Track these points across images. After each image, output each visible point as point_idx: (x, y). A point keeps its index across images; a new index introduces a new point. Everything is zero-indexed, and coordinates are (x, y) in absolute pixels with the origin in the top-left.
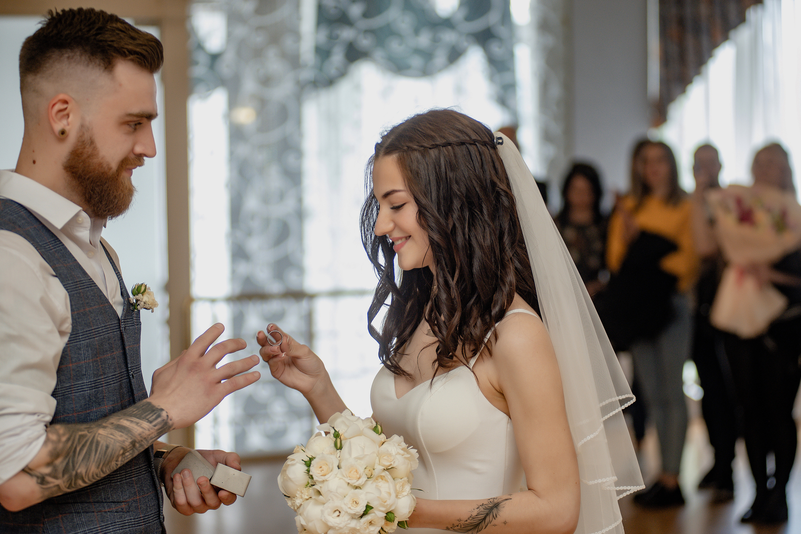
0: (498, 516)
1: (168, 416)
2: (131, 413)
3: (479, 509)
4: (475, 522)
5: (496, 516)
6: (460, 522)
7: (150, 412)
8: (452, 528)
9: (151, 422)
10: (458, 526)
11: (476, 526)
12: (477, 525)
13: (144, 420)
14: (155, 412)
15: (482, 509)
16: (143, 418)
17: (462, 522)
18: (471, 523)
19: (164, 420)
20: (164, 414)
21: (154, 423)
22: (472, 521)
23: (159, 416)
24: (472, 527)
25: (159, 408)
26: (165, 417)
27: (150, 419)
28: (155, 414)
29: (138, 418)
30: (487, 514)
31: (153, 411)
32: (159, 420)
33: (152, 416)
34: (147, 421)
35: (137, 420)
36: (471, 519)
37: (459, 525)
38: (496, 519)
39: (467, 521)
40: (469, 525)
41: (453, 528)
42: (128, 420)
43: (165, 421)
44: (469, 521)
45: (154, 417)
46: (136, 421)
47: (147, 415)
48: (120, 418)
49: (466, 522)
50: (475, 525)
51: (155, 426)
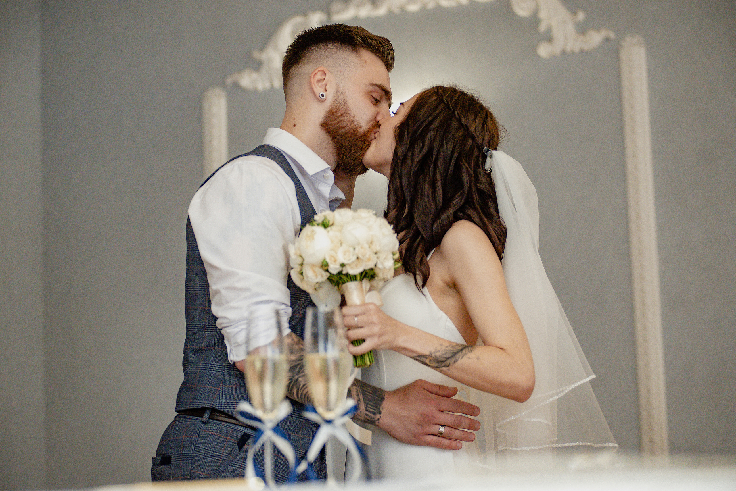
1: (379, 419)
2: (365, 391)
7: (374, 405)
9: (367, 410)
10: (439, 351)
13: (365, 404)
14: (376, 409)
16: (366, 403)
19: (374, 418)
20: (378, 416)
21: (368, 413)
23: (374, 414)
25: (381, 410)
26: (376, 419)
27: (368, 408)
28: (374, 410)
29: (364, 399)
31: (376, 407)
32: (372, 415)
33: (372, 409)
34: (366, 407)
35: (362, 399)
39: (447, 347)
42: (357, 391)
43: (374, 420)
45: (372, 410)
46: (360, 398)
47: (370, 404)
48: (357, 385)
51: (367, 415)
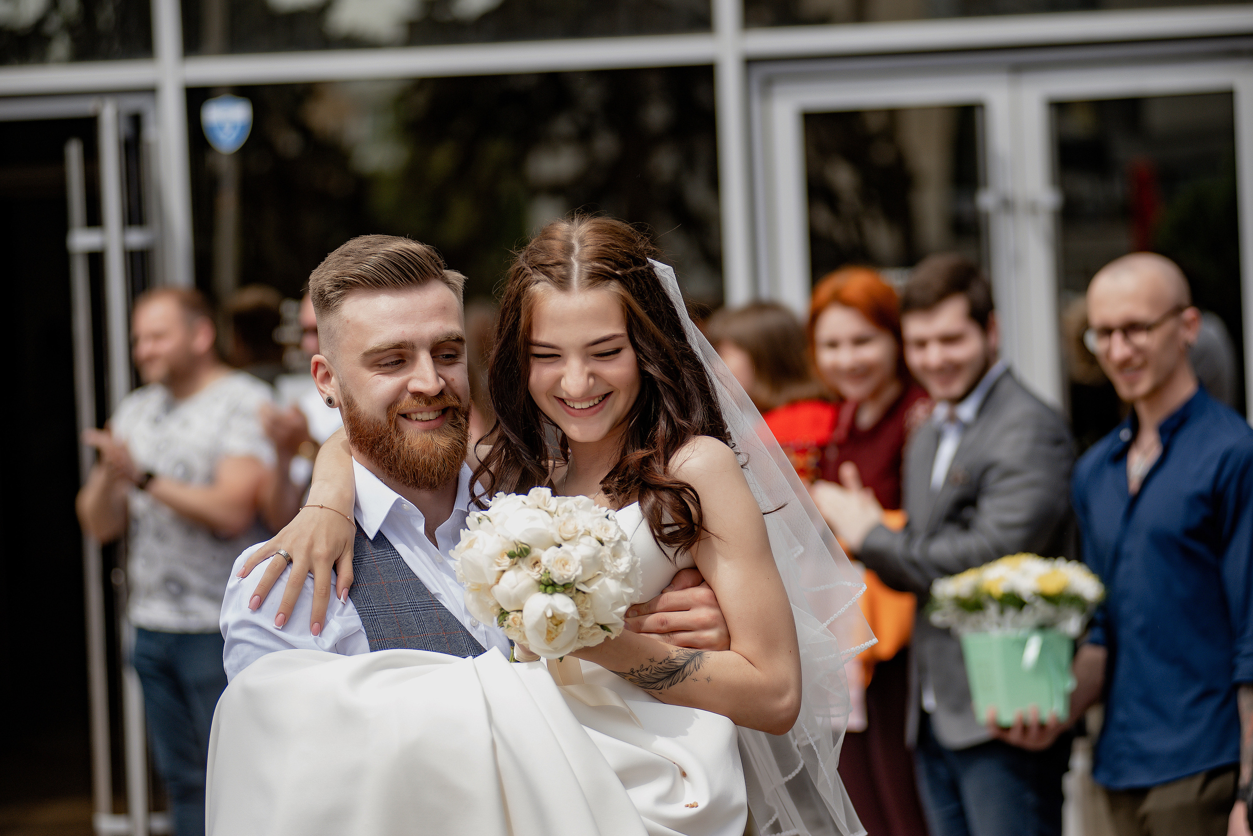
0: (701, 667)
3: (678, 653)
4: (672, 669)
5: (699, 668)
6: (652, 664)
8: (638, 671)
11: (671, 675)
12: (674, 673)
15: (682, 653)
17: (654, 664)
18: (666, 668)
22: (667, 666)
24: (665, 675)
30: (688, 662)
36: (667, 661)
37: (649, 669)
38: (699, 670)
40: (661, 671)
41: (640, 672)
44: (664, 664)
49: (660, 666)
50: (669, 672)
